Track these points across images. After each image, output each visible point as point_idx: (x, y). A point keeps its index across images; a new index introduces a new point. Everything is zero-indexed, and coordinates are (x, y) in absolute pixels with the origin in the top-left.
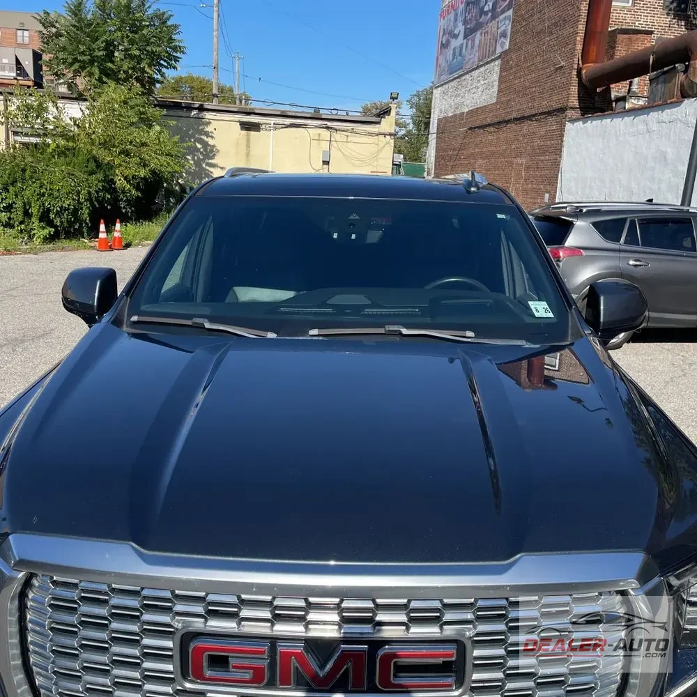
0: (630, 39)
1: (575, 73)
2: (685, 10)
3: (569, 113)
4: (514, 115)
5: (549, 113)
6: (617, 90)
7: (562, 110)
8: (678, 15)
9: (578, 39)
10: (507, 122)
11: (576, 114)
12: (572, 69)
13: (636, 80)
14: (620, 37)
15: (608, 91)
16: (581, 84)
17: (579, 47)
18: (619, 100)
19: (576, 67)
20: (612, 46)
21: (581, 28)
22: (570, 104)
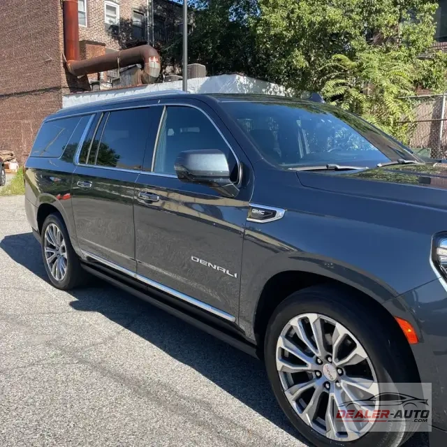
0: (94, 48)
1: (62, 65)
2: (117, 34)
3: (63, 91)
4: (14, 91)
5: (47, 90)
6: (92, 78)
7: (58, 88)
8: (114, 37)
9: (60, 44)
10: (9, 95)
11: (67, 91)
12: (59, 63)
13: (102, 73)
14: (88, 46)
15: (86, 78)
16: (67, 72)
17: (62, 49)
18: (93, 84)
19: (62, 61)
20: (83, 51)
21: (61, 36)
22: (63, 85)
